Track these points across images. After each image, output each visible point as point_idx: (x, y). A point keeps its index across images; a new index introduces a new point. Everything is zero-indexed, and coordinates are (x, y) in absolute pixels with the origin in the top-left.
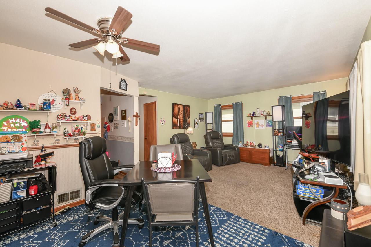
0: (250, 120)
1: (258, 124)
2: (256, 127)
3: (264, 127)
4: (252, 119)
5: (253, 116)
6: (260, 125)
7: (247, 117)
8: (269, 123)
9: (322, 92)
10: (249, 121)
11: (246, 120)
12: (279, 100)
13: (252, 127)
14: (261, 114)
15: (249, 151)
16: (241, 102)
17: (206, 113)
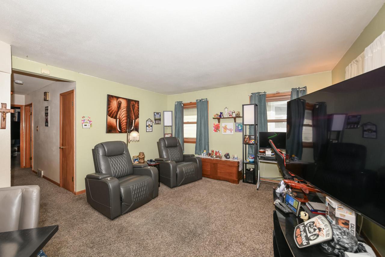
0: (216, 122)
1: (225, 128)
2: (223, 132)
3: (232, 131)
4: (219, 122)
5: (220, 117)
6: (228, 129)
7: (213, 118)
8: (238, 127)
9: (301, 88)
10: (215, 124)
11: (212, 123)
12: (251, 97)
13: (219, 132)
14: (230, 115)
15: (214, 164)
16: (207, 99)
17: (164, 112)
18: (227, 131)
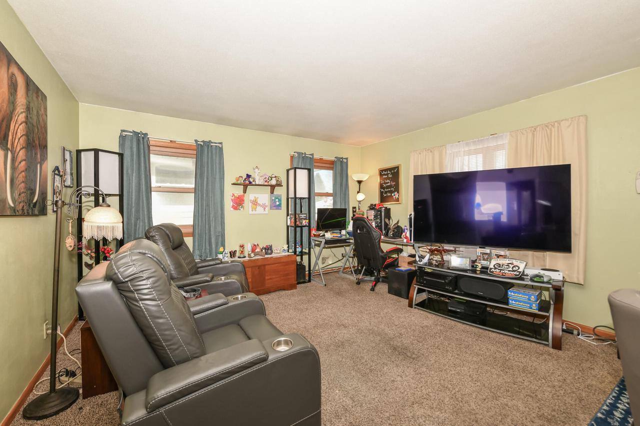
0: (239, 191)
1: (255, 203)
2: (250, 210)
3: (267, 209)
4: (245, 191)
5: (247, 182)
6: (260, 205)
7: (232, 184)
8: (275, 202)
10: (236, 195)
11: (231, 192)
12: (293, 158)
13: (242, 209)
14: (266, 181)
16: (221, 143)
17: (79, 152)
18: (258, 208)
